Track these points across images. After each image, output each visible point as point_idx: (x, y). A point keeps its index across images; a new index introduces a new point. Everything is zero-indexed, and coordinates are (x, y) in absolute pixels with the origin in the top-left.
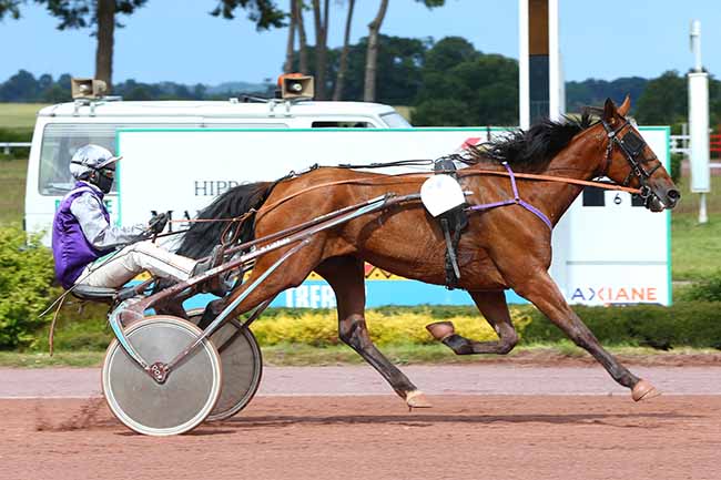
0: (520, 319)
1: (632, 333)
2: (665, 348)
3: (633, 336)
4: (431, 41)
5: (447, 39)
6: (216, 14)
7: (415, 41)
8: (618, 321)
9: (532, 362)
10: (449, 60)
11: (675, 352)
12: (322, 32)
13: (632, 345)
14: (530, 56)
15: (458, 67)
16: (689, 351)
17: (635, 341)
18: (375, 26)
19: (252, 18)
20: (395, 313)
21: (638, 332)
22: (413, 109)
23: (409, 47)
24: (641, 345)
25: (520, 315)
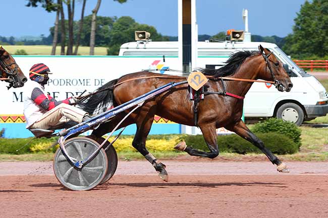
0: (179, 140)
1: (229, 147)
2: (243, 153)
3: (229, 148)
4: (116, 18)
5: (123, 18)
6: (29, 5)
7: (109, 18)
8: (223, 142)
9: (185, 159)
10: (124, 27)
11: (248, 155)
12: (71, 14)
13: (229, 152)
14: (183, 25)
15: (128, 30)
16: (254, 155)
17: (231, 151)
18: (95, 12)
19: (43, 6)
20: (124, 138)
21: (231, 147)
22: (108, 48)
23: (106, 21)
24: (233, 152)
25: (179, 139)
